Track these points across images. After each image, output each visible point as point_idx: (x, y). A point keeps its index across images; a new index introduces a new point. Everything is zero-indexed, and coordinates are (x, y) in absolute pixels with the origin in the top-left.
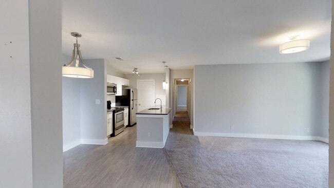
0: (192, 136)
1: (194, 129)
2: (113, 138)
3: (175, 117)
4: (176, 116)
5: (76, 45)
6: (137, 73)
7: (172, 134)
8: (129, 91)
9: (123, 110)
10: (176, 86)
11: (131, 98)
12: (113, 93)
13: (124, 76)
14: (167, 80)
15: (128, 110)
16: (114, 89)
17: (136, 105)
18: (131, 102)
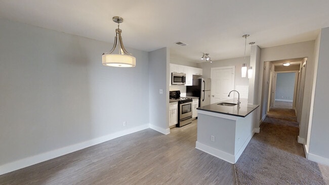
0: (302, 159)
1: (307, 147)
2: (177, 129)
3: (267, 116)
4: (271, 114)
5: (119, 31)
6: (208, 59)
7: (257, 143)
8: (200, 81)
9: (191, 100)
10: (273, 74)
11: (202, 89)
12: (182, 83)
13: (197, 65)
14: (253, 64)
15: (198, 101)
16: (183, 79)
17: (209, 96)
18: (202, 93)
